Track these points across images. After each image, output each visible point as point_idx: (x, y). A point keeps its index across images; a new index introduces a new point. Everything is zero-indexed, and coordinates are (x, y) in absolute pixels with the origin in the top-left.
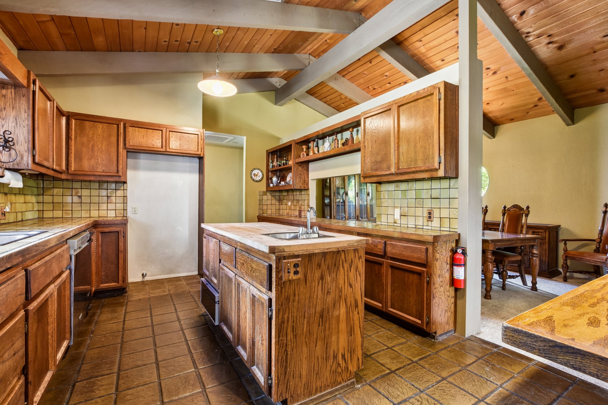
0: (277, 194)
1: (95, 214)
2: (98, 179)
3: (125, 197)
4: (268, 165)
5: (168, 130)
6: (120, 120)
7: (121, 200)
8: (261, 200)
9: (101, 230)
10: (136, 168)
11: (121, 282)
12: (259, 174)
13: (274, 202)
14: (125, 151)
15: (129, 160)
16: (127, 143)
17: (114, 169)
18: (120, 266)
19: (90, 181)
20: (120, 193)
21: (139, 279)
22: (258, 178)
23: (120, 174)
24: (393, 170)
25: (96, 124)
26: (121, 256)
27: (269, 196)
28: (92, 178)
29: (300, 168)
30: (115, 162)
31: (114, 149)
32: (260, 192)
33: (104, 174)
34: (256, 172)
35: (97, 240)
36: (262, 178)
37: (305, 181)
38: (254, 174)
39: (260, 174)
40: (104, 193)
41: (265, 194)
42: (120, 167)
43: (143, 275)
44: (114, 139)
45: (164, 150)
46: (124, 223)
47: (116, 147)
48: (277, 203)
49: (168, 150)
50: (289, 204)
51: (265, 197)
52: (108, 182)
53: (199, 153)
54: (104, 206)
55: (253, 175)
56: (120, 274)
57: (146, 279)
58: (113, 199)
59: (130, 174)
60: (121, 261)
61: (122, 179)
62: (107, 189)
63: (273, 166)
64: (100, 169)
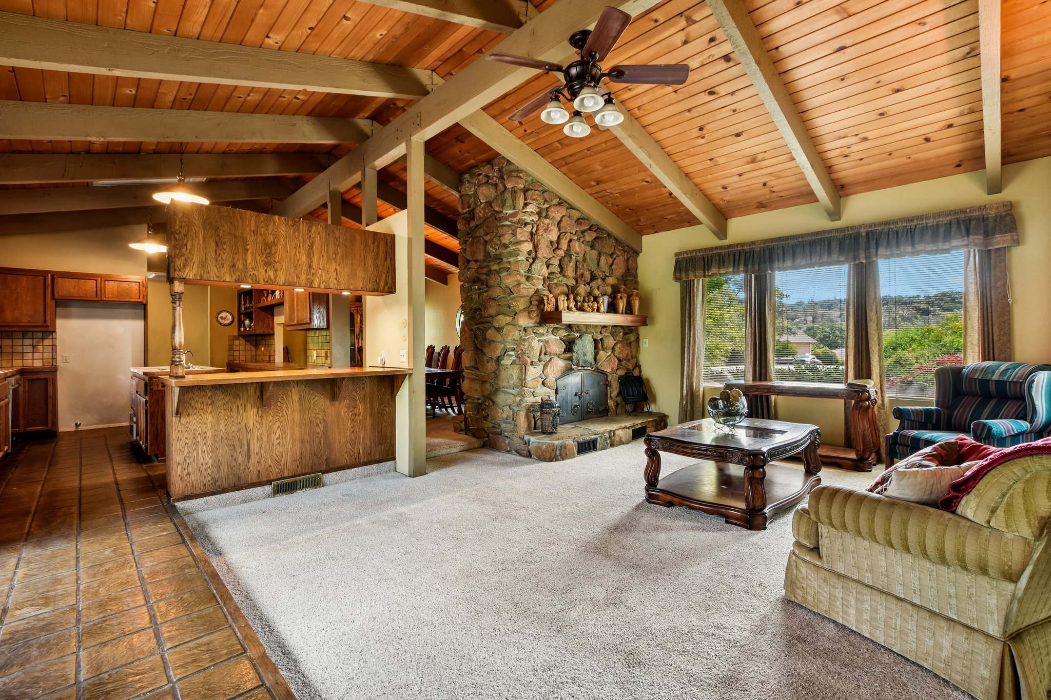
0: (254, 338)
1: (18, 363)
2: (23, 329)
3: (54, 346)
4: (239, 307)
5: (103, 279)
6: (48, 272)
7: (50, 349)
8: (231, 347)
9: (28, 377)
10: (66, 316)
11: (50, 426)
12: (227, 317)
13: (248, 347)
14: (53, 303)
15: (58, 309)
16: (56, 293)
17: (41, 318)
18: (49, 411)
19: (12, 332)
20: (47, 342)
21: (72, 428)
22: (227, 322)
23: (48, 324)
24: (296, 322)
25: (19, 277)
26: (50, 401)
27: (242, 341)
28: (16, 329)
29: (263, 313)
30: (42, 313)
31: (41, 300)
32: (229, 336)
33: (29, 324)
34: (223, 315)
35: (24, 387)
36: (232, 322)
37: (269, 326)
38: (222, 318)
39: (230, 317)
40: (28, 342)
41: (235, 338)
42: (48, 317)
43: (76, 424)
44: (40, 291)
45: (98, 299)
46: (54, 370)
47: (43, 298)
48: (253, 348)
49: (104, 299)
50: (263, 349)
51: (237, 342)
52: (33, 332)
53: (141, 300)
54: (30, 356)
55: (220, 320)
56: (49, 418)
57: (80, 428)
58: (40, 348)
59: (60, 323)
60: (50, 406)
61: (51, 329)
62: (33, 339)
63: (246, 308)
64: (25, 320)
